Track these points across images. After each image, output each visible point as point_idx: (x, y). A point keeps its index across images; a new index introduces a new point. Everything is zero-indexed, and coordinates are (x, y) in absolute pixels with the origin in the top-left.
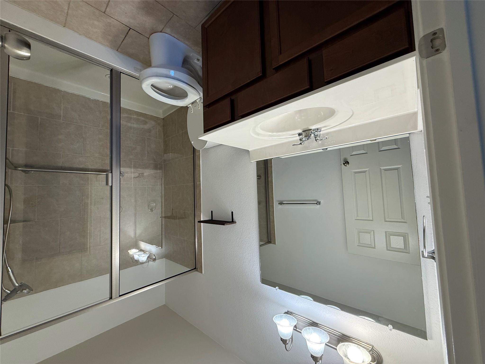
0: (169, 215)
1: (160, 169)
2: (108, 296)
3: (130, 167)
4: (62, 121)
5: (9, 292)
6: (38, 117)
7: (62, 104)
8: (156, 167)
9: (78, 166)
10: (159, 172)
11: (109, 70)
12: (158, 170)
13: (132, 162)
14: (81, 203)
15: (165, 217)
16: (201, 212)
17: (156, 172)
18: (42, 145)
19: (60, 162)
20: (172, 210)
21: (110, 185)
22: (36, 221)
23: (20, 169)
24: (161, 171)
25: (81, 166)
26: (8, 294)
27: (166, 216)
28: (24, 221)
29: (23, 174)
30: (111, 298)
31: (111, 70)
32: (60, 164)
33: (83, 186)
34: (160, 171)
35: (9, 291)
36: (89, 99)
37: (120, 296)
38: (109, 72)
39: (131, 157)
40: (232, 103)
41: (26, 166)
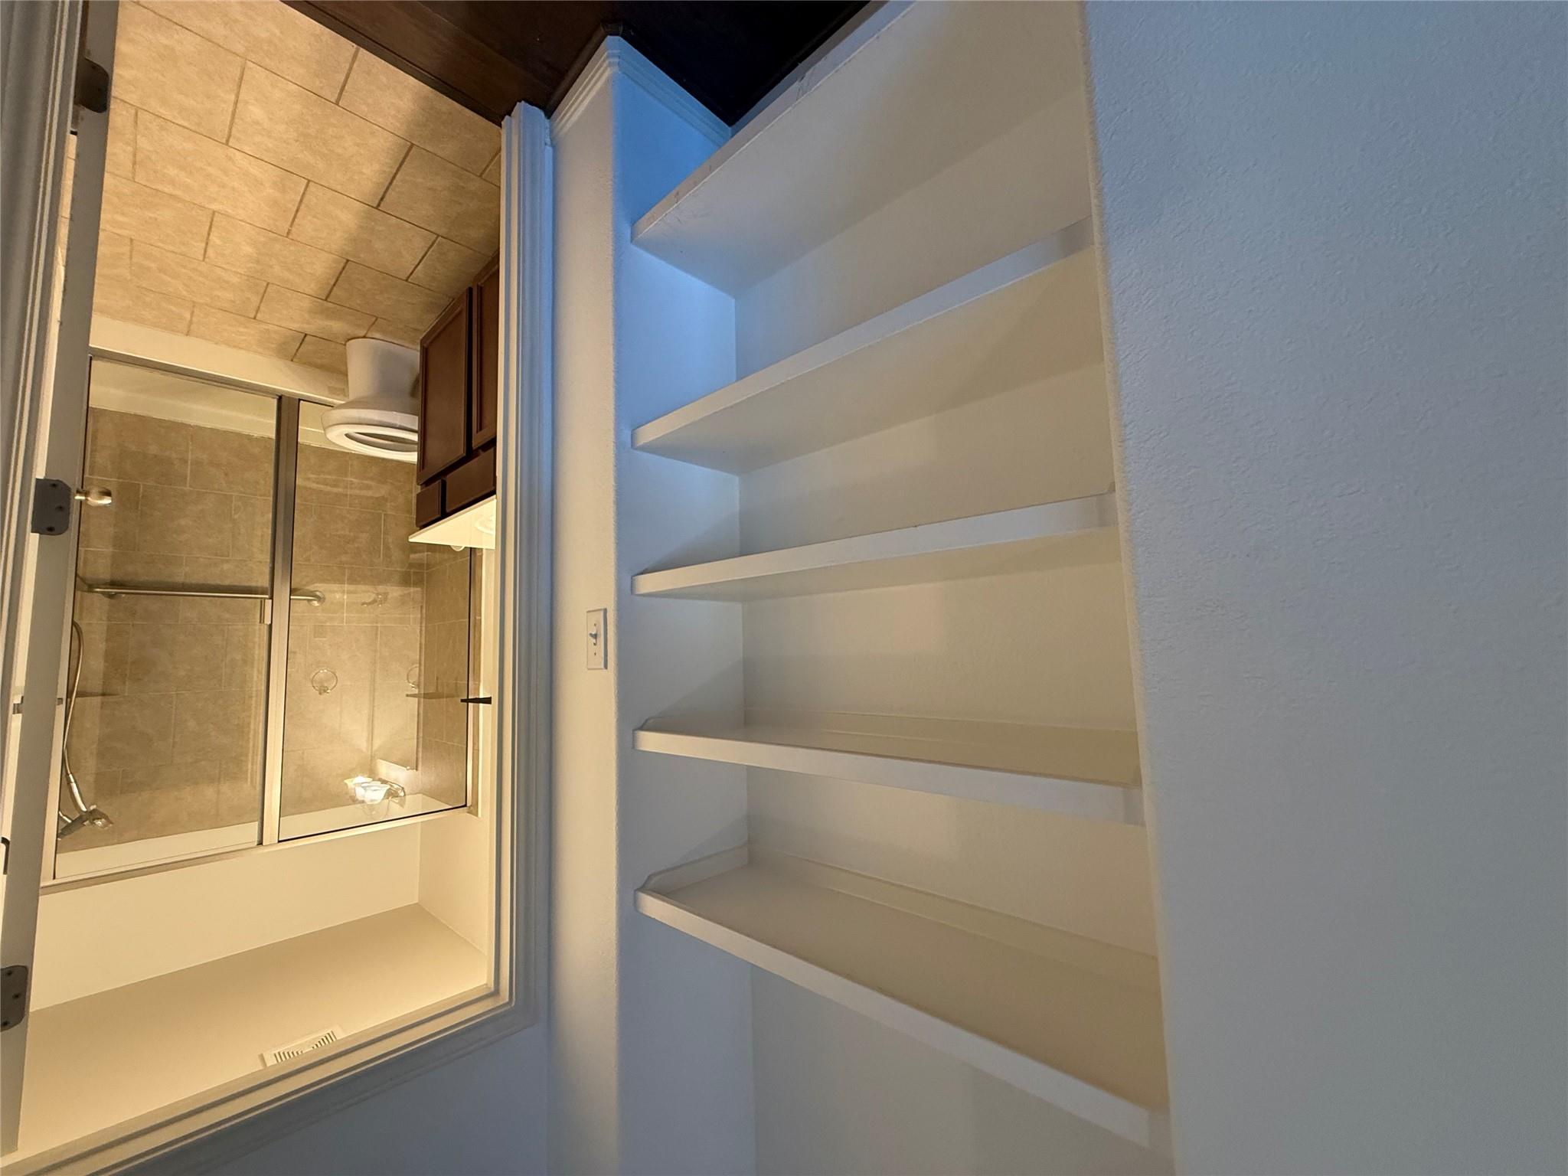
0: (432, 690)
1: (415, 584)
2: (256, 839)
3: (342, 582)
4: (188, 488)
5: (70, 821)
6: (139, 484)
7: (190, 453)
8: (406, 581)
9: (219, 582)
10: (414, 592)
11: (274, 398)
12: (410, 587)
13: (346, 570)
14: (222, 661)
15: (426, 696)
16: (479, 681)
17: (406, 592)
18: (145, 541)
19: (181, 575)
20: (437, 678)
21: (268, 621)
22: (126, 694)
23: (98, 590)
24: (419, 589)
25: (227, 582)
26: (69, 825)
27: (427, 694)
28: (103, 695)
29: (106, 600)
30: (260, 843)
31: (280, 398)
32: (180, 579)
33: (229, 625)
34: (416, 589)
35: (70, 819)
36: (249, 437)
37: (279, 842)
38: (275, 402)
39: (344, 558)
40: (444, 485)
41: (113, 584)
